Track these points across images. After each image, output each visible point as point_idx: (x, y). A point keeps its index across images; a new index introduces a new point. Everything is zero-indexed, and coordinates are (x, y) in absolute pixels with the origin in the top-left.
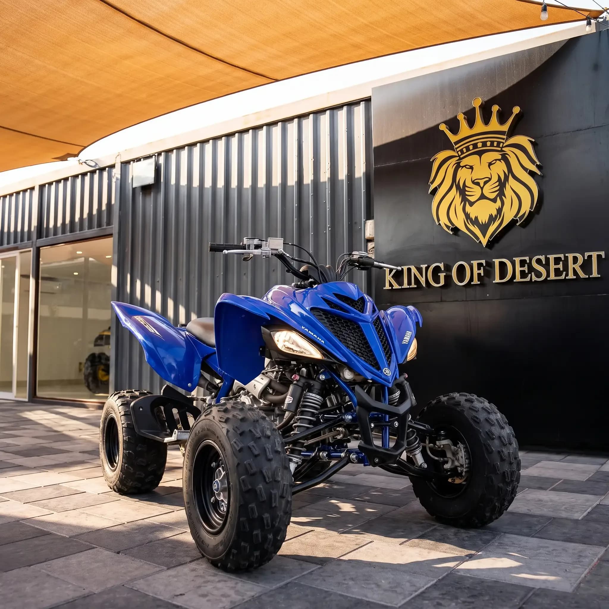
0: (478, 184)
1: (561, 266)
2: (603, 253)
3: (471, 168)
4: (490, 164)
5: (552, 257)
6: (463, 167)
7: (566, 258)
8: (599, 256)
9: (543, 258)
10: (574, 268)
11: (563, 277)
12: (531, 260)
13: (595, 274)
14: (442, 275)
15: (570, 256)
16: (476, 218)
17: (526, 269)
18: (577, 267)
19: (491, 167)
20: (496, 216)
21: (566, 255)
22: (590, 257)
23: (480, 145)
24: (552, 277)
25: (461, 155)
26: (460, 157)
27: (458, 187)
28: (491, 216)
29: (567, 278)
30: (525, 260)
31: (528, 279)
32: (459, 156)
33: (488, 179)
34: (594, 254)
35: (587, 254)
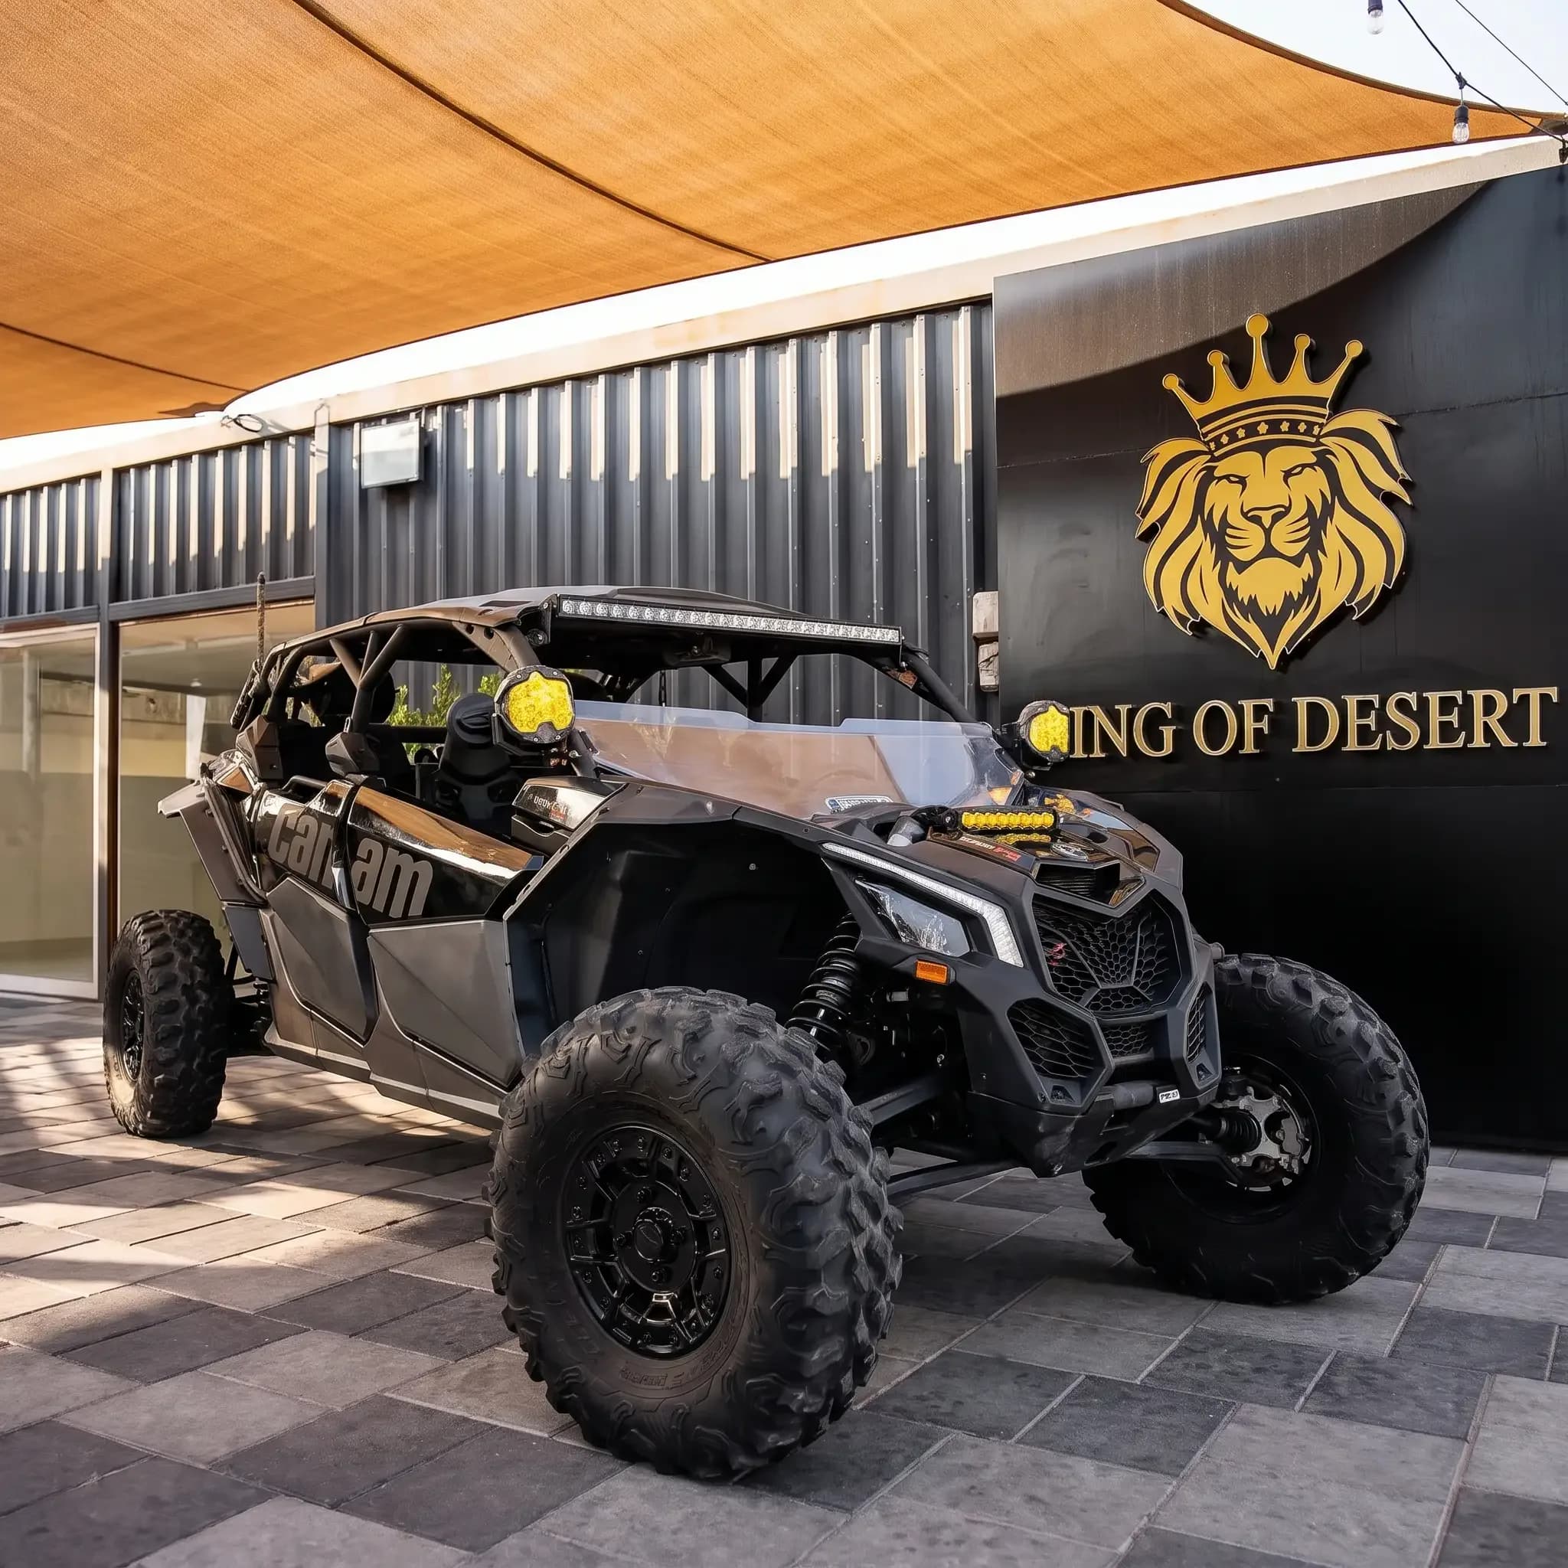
0: (1257, 520)
1: (1454, 718)
2: (1553, 692)
3: (1242, 481)
4: (1288, 474)
5: (1434, 698)
6: (1220, 479)
7: (1469, 699)
8: (1545, 698)
9: (1412, 698)
10: (1485, 723)
11: (1459, 743)
12: (1383, 702)
13: (1535, 740)
14: (1168, 732)
15: (1478, 696)
16: (1253, 601)
17: (1371, 721)
18: (1493, 721)
19: (1290, 480)
20: (1302, 598)
21: (1469, 692)
22: (1524, 699)
23: (1263, 428)
24: (1434, 743)
25: (1215, 451)
26: (1213, 455)
27: (1208, 526)
28: (1288, 598)
29: (1469, 746)
30: (1371, 702)
31: (1376, 746)
32: (1211, 452)
33: (1283, 510)
34: (1535, 694)
35: (1517, 693)
